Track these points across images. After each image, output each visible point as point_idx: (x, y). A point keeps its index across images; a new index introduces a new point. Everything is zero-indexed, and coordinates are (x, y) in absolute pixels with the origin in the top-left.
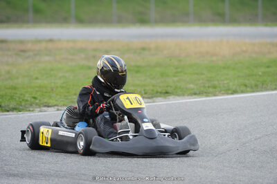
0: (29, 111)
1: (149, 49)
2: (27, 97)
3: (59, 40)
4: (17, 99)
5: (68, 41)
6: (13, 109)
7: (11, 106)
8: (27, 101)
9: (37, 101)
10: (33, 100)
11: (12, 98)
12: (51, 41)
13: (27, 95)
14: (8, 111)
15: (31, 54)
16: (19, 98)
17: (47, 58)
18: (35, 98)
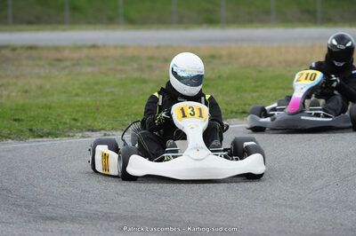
0: (69, 136)
1: (220, 57)
2: (66, 118)
3: (105, 46)
4: (53, 121)
5: (116, 47)
6: (48, 135)
7: (46, 130)
8: (65, 123)
9: (79, 124)
10: (73, 122)
11: (46, 119)
12: (94, 46)
13: (66, 117)
14: (42, 137)
15: (68, 63)
16: (56, 120)
17: (89, 69)
18: (75, 120)
